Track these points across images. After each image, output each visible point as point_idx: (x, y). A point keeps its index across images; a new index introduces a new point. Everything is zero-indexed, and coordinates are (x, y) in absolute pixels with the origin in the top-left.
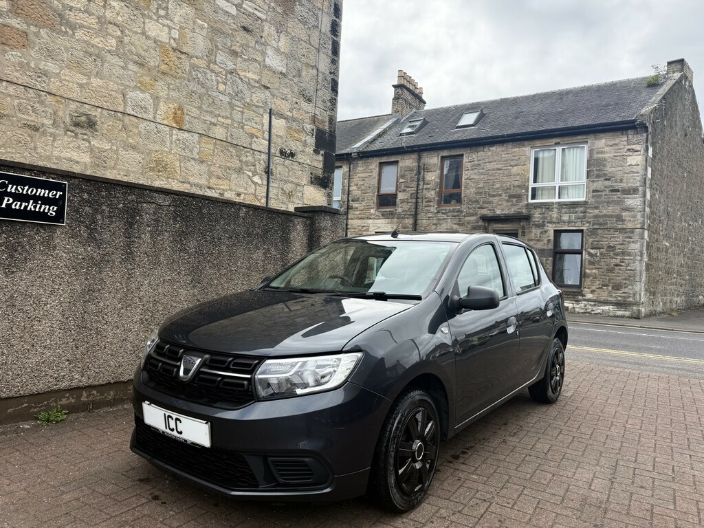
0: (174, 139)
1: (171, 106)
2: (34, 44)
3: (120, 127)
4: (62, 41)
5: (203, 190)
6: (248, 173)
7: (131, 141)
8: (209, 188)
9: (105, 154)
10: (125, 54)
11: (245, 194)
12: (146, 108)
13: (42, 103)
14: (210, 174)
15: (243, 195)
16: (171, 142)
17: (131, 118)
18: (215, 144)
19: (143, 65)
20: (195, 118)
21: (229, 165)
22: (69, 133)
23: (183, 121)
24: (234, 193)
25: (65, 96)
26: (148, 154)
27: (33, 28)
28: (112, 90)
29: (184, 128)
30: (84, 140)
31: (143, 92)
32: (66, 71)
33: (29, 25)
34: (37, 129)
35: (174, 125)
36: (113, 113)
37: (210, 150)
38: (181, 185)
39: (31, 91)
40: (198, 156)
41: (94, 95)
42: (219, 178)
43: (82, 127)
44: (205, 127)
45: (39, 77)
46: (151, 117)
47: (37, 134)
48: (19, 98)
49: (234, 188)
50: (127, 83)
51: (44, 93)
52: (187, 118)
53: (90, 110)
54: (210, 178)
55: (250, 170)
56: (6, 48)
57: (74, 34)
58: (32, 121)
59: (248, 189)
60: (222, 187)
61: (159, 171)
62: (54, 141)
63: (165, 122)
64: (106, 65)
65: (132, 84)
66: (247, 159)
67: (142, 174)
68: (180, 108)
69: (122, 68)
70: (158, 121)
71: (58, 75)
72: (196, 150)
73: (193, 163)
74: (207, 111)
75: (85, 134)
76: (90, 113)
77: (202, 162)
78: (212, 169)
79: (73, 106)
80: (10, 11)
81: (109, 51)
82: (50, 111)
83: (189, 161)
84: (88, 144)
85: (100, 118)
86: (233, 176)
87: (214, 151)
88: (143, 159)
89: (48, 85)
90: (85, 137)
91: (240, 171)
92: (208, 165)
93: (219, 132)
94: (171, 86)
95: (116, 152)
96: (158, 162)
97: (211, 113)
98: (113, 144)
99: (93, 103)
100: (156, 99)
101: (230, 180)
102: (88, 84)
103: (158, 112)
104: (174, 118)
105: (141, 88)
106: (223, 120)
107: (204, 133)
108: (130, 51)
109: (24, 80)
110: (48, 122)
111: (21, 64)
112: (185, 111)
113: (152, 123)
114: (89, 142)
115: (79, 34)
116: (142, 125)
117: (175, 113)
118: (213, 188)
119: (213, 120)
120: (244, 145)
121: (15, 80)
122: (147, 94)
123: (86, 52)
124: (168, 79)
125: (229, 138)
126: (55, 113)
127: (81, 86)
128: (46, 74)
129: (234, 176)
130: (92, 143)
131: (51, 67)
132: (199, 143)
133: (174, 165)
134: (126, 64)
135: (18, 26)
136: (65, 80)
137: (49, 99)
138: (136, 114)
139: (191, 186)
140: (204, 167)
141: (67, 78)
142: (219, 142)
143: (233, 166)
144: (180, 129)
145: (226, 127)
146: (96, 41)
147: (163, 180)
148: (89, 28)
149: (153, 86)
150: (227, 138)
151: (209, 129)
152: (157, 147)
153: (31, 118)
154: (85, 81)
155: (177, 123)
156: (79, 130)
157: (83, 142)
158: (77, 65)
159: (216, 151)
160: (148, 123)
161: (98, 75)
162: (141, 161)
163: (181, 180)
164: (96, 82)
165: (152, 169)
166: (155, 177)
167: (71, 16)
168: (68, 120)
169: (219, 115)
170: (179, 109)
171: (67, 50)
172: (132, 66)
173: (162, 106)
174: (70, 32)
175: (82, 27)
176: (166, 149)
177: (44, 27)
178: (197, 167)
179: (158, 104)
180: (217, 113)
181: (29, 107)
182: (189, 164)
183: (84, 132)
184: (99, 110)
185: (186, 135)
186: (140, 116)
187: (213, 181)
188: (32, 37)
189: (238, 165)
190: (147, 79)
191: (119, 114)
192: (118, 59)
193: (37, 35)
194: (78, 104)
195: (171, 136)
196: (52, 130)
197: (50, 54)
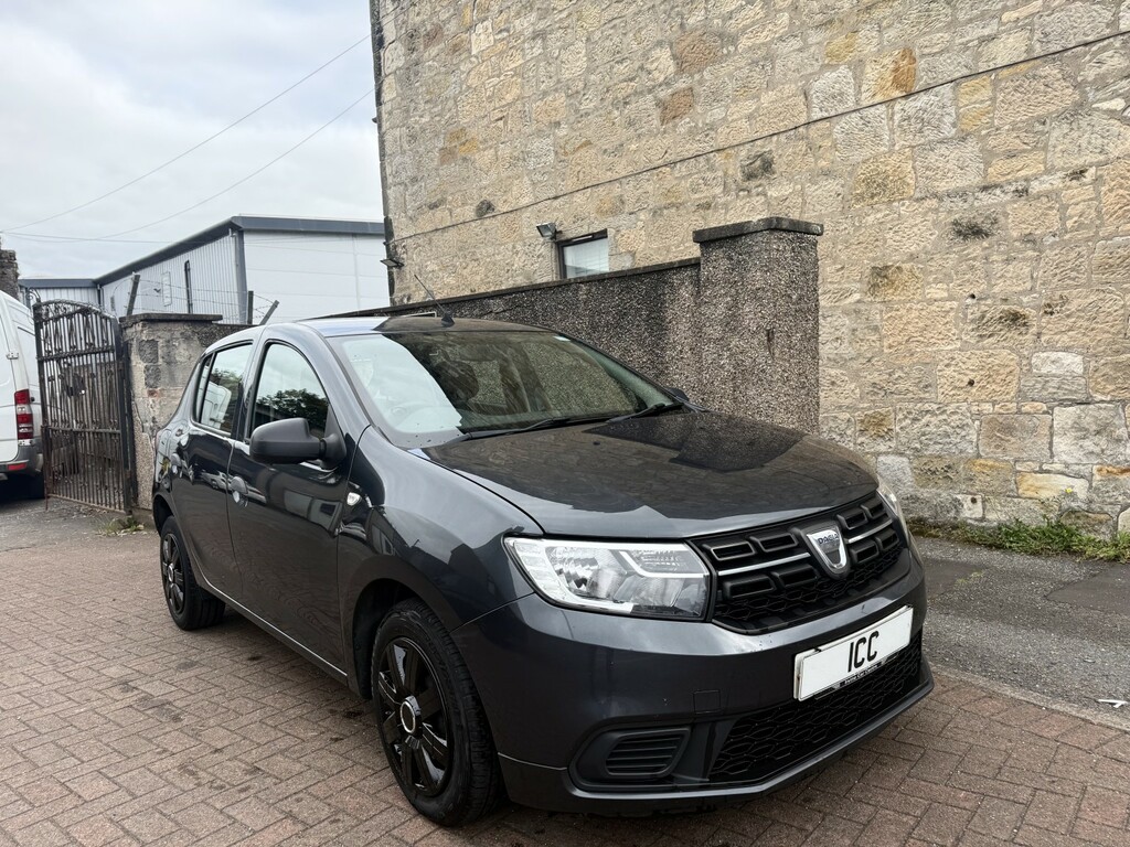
0: (896, 123)
1: (886, 61)
2: (700, 95)
3: (804, 149)
4: (726, 69)
5: (970, 199)
6: (1105, 105)
7: (824, 163)
8: (985, 188)
9: (786, 203)
10: (803, 23)
11: (1099, 165)
12: (841, 94)
13: (712, 169)
14: (988, 156)
15: (1092, 170)
16: (892, 131)
17: (819, 125)
18: (995, 84)
19: (831, 22)
20: (941, 52)
21: (1040, 111)
22: (741, 193)
23: (912, 74)
24: (1061, 174)
25: (735, 143)
26: (850, 174)
27: (697, 77)
28: (789, 97)
29: (917, 89)
30: (758, 195)
31: (834, 67)
32: (733, 108)
33: (692, 76)
34: (707, 206)
35: (897, 93)
36: (792, 132)
37: (982, 102)
38: (917, 205)
39: (701, 159)
40: (954, 130)
41: (767, 120)
42: (1011, 155)
43: (756, 177)
44: (965, 58)
45: (707, 135)
46: (851, 105)
47: (710, 211)
48: (690, 175)
49: (1059, 163)
50: (810, 70)
51: (712, 155)
52: (922, 64)
53: (763, 147)
54: (988, 164)
55: (1116, 95)
56: (677, 120)
57: (736, 48)
58: (705, 197)
59: (1109, 149)
60: (1022, 173)
61: (872, 197)
62: (726, 213)
63: (878, 98)
64: (779, 63)
65: (817, 68)
66: (1104, 67)
67: (842, 213)
68: (908, 53)
69: (800, 50)
70: (865, 103)
71: (724, 119)
72: (948, 120)
73: (943, 149)
74: (971, 21)
75: (760, 185)
76: (765, 150)
77: (964, 139)
78: (992, 142)
79: (743, 153)
80: (676, 73)
81: (781, 39)
82: (720, 173)
83: (932, 150)
84: (763, 199)
85: (777, 149)
86: (1055, 134)
87: (993, 99)
88: (843, 186)
89: (716, 140)
90: (760, 189)
91: (1079, 109)
92: (982, 139)
93: (1009, 48)
94: (884, 24)
95: (802, 193)
96: (868, 182)
97: (982, 16)
98: (796, 184)
99: (766, 133)
100: (858, 66)
101: (1045, 148)
102: (757, 109)
103: (864, 87)
104: (895, 80)
105: (832, 61)
106: (1014, 15)
107: (966, 72)
108: (811, 14)
109: (694, 148)
110: (718, 190)
111: (690, 132)
112: (917, 52)
113: (853, 115)
114: (765, 195)
115: (744, 43)
116: (838, 129)
117: (896, 70)
118: (996, 186)
119: (986, 32)
120: (1090, 38)
121: (687, 155)
122: (843, 69)
123: (753, 62)
124: (877, 14)
125: (1038, 45)
126: (726, 173)
127: (750, 117)
128: (712, 127)
129: (1057, 132)
130: (769, 194)
131: (717, 113)
132: (955, 99)
133: (902, 172)
134: (805, 41)
135: (684, 85)
136: (733, 121)
137: (718, 159)
138: (826, 115)
139: (941, 200)
140: (972, 147)
141: (735, 117)
142: (1005, 72)
143: (1053, 108)
144: (906, 97)
145: (1026, 25)
146: (763, 37)
147: (879, 211)
148: (753, 23)
149: (851, 46)
150: (1029, 50)
151: (979, 55)
152: (866, 153)
153: (703, 195)
154: (754, 107)
155: (902, 86)
156: (752, 184)
157: (758, 198)
158: (745, 90)
159: (1000, 97)
160: (847, 117)
161: (769, 86)
162: (841, 190)
163: (918, 195)
164: (767, 98)
165: (860, 198)
166: (866, 209)
167: (732, 27)
168: (739, 176)
169: (1005, 9)
170: (903, 57)
171: (731, 76)
172: (814, 37)
173: (871, 72)
174: (732, 49)
175: (743, 31)
176: (883, 149)
177: (707, 65)
178: (953, 155)
179: (862, 72)
180: (999, 6)
181: (701, 181)
182: (932, 157)
183: (758, 182)
184: (775, 138)
185: (924, 98)
186: (833, 113)
187: (998, 169)
188: (697, 89)
189: (1069, 96)
190: (840, 40)
191: (801, 129)
192: (794, 42)
193: (701, 82)
194: (748, 146)
195: (892, 119)
196: (723, 200)
197: (715, 97)
